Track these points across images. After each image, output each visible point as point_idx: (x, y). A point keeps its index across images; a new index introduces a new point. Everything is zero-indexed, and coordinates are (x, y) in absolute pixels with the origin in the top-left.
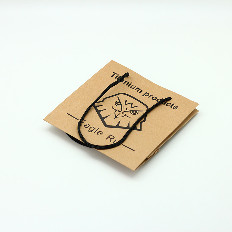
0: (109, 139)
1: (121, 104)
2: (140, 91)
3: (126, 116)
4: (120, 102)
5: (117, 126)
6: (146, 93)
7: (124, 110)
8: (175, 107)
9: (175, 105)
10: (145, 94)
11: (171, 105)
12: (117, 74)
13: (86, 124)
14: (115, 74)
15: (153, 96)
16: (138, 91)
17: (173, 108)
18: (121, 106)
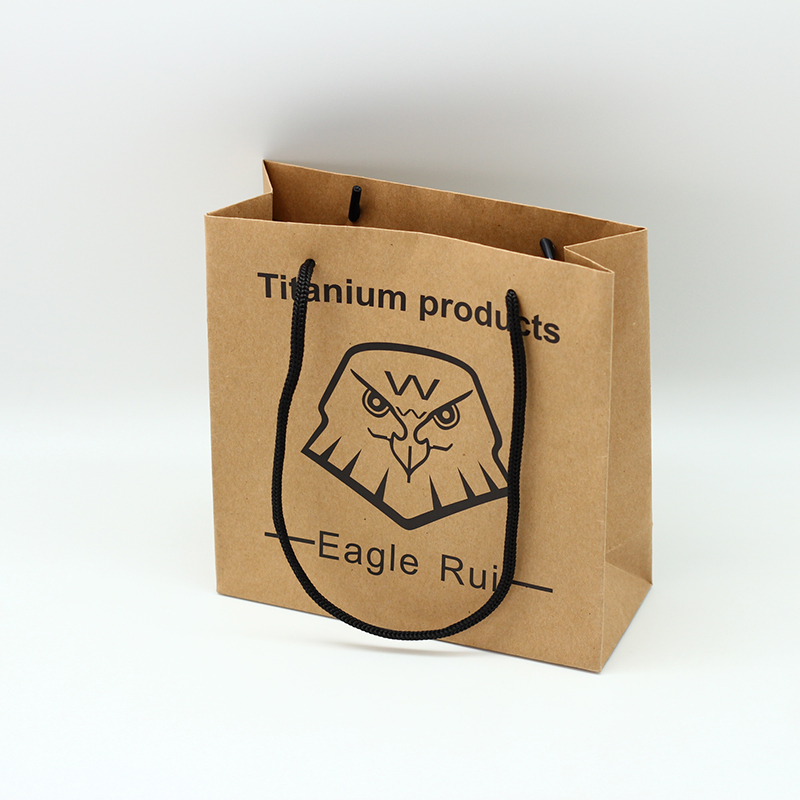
0: (449, 574)
1: (384, 403)
2: (398, 299)
3: (435, 447)
4: (375, 394)
5: (439, 512)
6: (423, 299)
7: (411, 422)
8: (546, 330)
9: (544, 320)
10: (423, 310)
11: (531, 327)
12: (276, 276)
13: (347, 547)
14: (268, 277)
15: (451, 302)
16: (392, 306)
17: (546, 337)
18: (391, 409)
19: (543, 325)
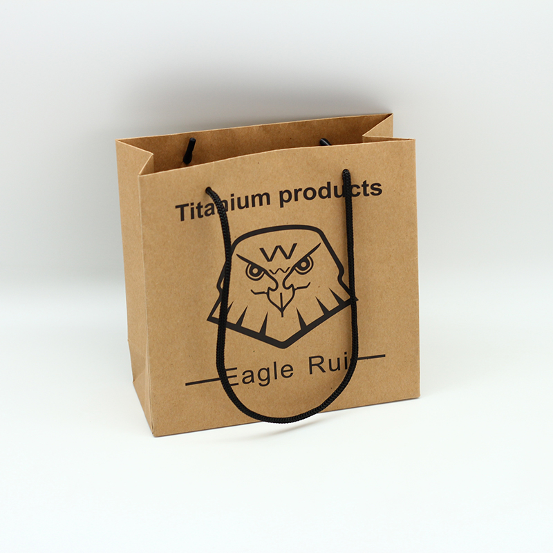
0: (315, 369)
1: (261, 269)
2: (265, 198)
3: (298, 288)
4: (254, 266)
5: (305, 329)
6: (281, 193)
7: (280, 277)
8: (372, 187)
9: (370, 183)
10: (282, 200)
11: (361, 190)
12: (187, 205)
13: (244, 374)
14: (182, 207)
15: (300, 190)
16: (261, 204)
17: (372, 193)
18: (266, 272)
19: (370, 186)
